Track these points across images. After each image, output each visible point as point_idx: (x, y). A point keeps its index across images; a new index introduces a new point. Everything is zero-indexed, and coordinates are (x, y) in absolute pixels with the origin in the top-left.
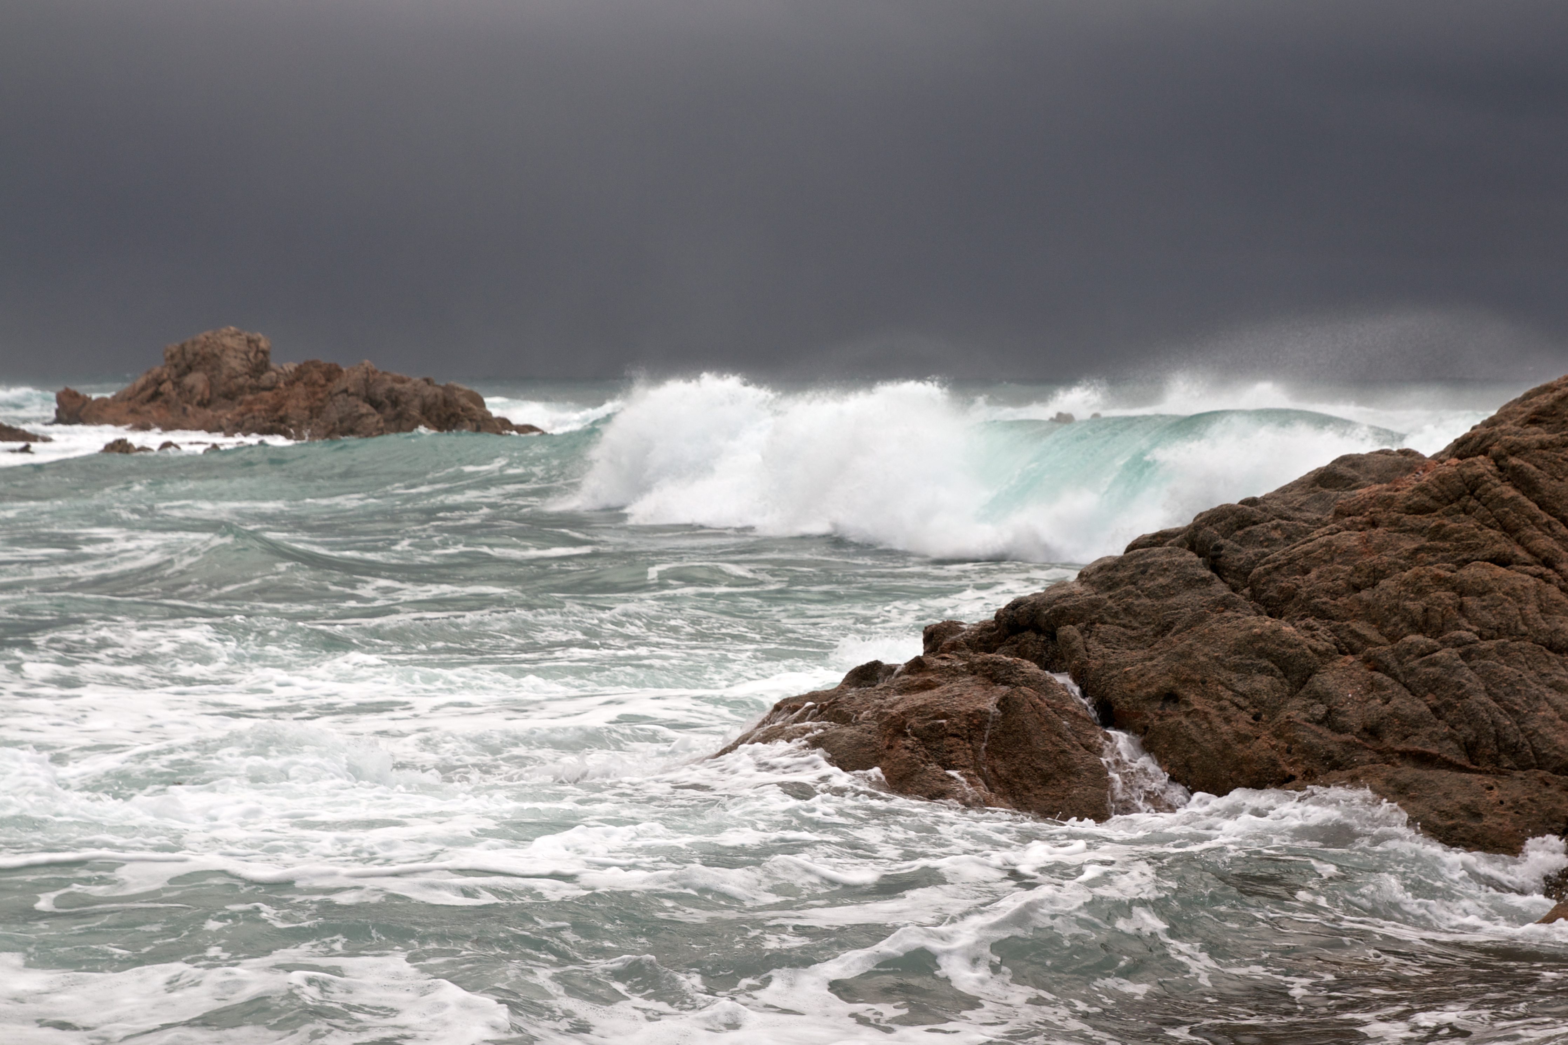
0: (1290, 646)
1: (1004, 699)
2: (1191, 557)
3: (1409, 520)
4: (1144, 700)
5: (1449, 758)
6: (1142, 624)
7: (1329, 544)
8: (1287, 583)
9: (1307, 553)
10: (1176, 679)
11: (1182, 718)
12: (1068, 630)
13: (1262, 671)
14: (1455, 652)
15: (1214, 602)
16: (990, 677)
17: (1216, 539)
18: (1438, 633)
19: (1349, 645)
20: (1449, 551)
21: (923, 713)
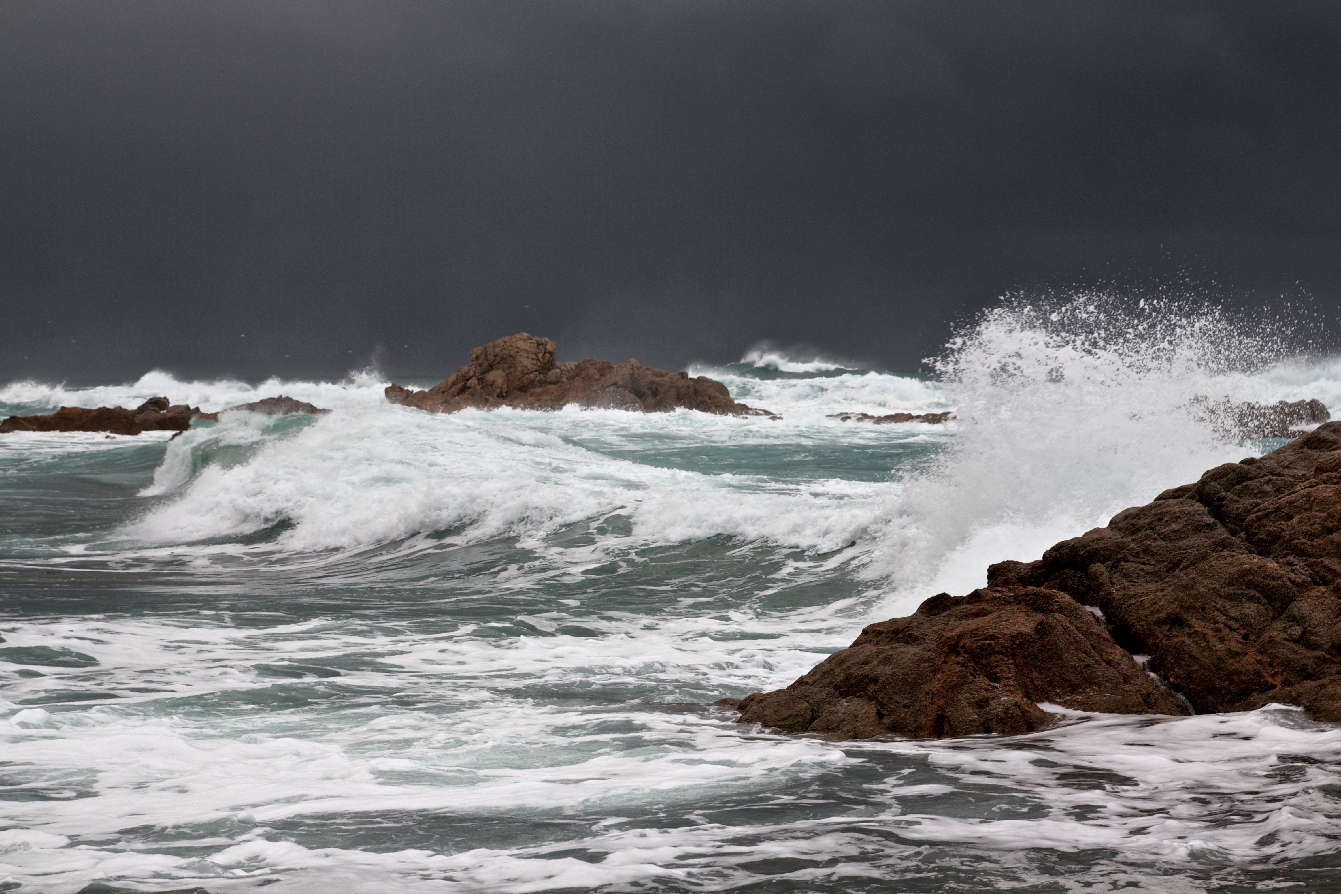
0: (1274, 579)
1: (1041, 623)
2: (1199, 507)
6: (1158, 561)
7: (1309, 496)
8: (1274, 527)
9: (1290, 503)
10: (1181, 606)
11: (1185, 638)
12: (1098, 568)
13: (1250, 599)
15: (1214, 543)
16: (1031, 605)
17: (1219, 492)
19: (1322, 578)
21: (976, 635)
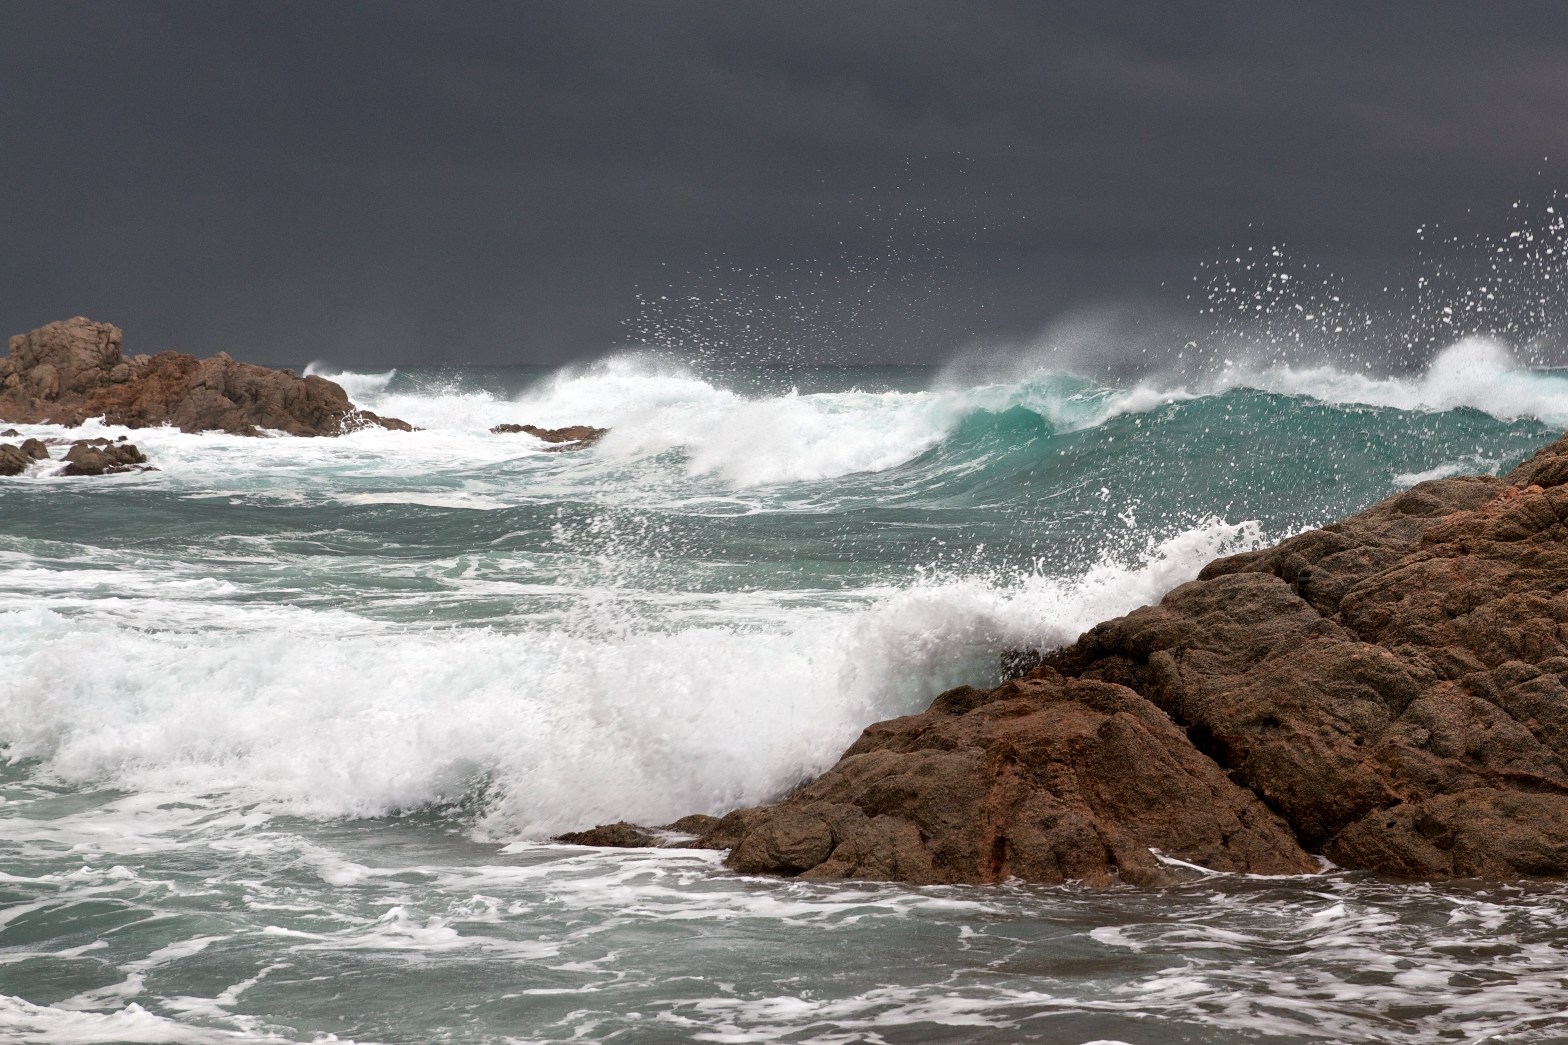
0: (1390, 671)
1: (1106, 724)
2: (1279, 582)
3: (1500, 547)
4: (1243, 725)
5: (1554, 782)
6: (1233, 649)
7: (1421, 571)
8: (1380, 608)
9: (1399, 580)
10: (1276, 704)
11: (1284, 743)
13: (1362, 696)
14: (1555, 678)
15: (1308, 627)
16: (1087, 702)
17: (1304, 565)
18: (1536, 658)
19: (1447, 670)
20: (1543, 577)
21: (1025, 739)
